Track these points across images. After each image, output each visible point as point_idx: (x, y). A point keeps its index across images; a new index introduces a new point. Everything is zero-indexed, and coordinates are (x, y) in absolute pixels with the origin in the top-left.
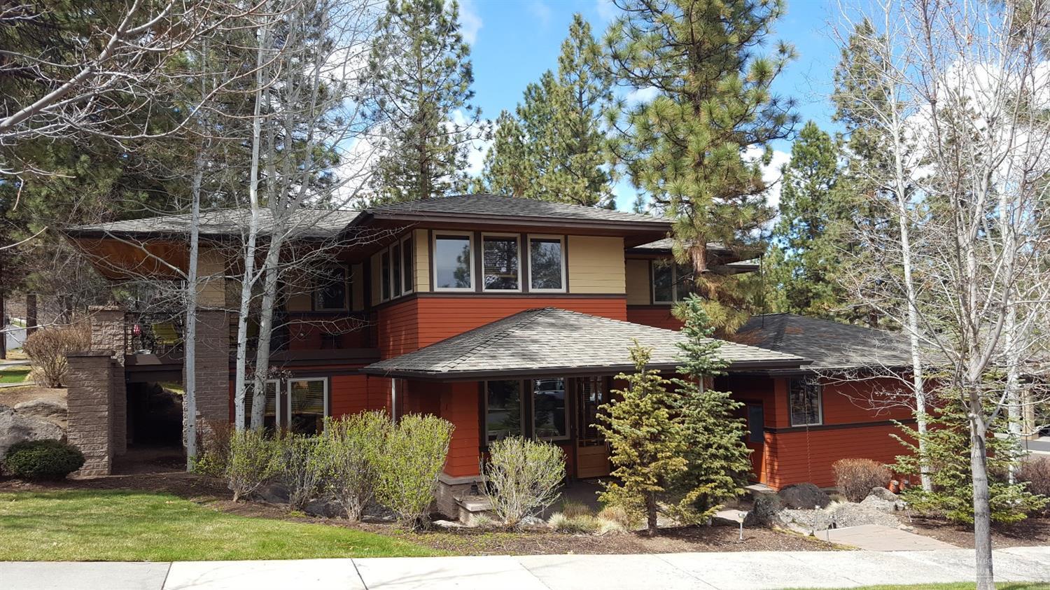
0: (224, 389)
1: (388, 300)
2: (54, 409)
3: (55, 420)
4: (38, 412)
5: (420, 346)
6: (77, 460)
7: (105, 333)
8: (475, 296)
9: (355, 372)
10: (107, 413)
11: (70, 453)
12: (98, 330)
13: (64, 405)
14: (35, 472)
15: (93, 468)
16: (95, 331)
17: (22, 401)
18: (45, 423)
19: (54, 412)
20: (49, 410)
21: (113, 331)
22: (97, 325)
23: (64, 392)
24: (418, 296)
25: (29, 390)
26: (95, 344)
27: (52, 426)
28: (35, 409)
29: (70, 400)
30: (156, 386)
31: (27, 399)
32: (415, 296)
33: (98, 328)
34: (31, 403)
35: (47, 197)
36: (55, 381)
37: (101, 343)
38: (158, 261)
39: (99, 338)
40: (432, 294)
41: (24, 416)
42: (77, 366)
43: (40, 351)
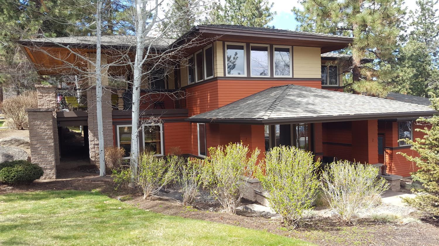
0: (110, 129)
1: (194, 83)
2: (21, 142)
3: (22, 148)
4: (12, 144)
5: (219, 106)
6: (40, 172)
7: (45, 100)
8: (248, 79)
9: (183, 121)
10: (53, 144)
11: (35, 168)
12: (41, 98)
13: (28, 140)
14: (15, 181)
15: (47, 175)
16: (39, 98)
17: (2, 138)
18: (17, 150)
19: (22, 144)
20: (19, 142)
21: (49, 99)
22: (40, 96)
23: (27, 133)
24: (218, 79)
25: (6, 131)
26: (40, 106)
27: (21, 152)
28: (11, 142)
29: (31, 137)
30: (67, 128)
31: (5, 137)
32: (216, 79)
33: (41, 97)
34: (8, 139)
35: (6, 35)
36: (20, 127)
37: (43, 105)
38: (78, 56)
39: (42, 102)
40: (225, 77)
41: (4, 146)
42: (34, 117)
43: (10, 109)
